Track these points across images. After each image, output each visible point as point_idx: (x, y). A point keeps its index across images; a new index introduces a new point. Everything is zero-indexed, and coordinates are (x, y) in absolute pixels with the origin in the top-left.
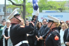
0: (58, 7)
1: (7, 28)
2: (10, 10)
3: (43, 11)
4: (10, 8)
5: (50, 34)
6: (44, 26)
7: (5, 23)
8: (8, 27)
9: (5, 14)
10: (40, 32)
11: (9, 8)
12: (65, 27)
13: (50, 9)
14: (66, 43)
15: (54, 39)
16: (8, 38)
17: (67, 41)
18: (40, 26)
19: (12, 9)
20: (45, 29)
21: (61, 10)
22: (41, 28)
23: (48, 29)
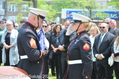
0: (86, 5)
1: (9, 32)
2: (13, 7)
3: (62, 10)
4: (14, 4)
5: (77, 40)
8: (10, 30)
9: (6, 12)
10: (59, 39)
11: (11, 4)
14: (96, 55)
15: (83, 47)
17: (97, 53)
19: (16, 6)
21: (90, 8)
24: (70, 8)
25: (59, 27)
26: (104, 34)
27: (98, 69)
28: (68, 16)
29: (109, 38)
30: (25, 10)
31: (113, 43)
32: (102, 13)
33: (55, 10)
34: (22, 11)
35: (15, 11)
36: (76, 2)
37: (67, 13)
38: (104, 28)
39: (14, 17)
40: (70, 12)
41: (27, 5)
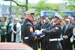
1: (16, 24)
2: (14, 10)
3: (41, 11)
4: (14, 8)
6: (46, 23)
7: (13, 20)
9: (11, 13)
11: (13, 8)
12: (63, 24)
13: (47, 10)
16: (17, 32)
18: (42, 23)
19: (15, 10)
20: (47, 25)
22: (43, 25)
23: (49, 25)
24: (45, 10)
25: (42, 21)
26: (68, 25)
27: (64, 44)
28: (44, 15)
29: (70, 27)
30: (20, 12)
31: (73, 30)
32: (63, 13)
33: (37, 11)
34: (19, 12)
35: (14, 12)
36: (49, 7)
37: (44, 13)
38: (68, 21)
39: (14, 15)
40: (46, 13)
41: (21, 9)
